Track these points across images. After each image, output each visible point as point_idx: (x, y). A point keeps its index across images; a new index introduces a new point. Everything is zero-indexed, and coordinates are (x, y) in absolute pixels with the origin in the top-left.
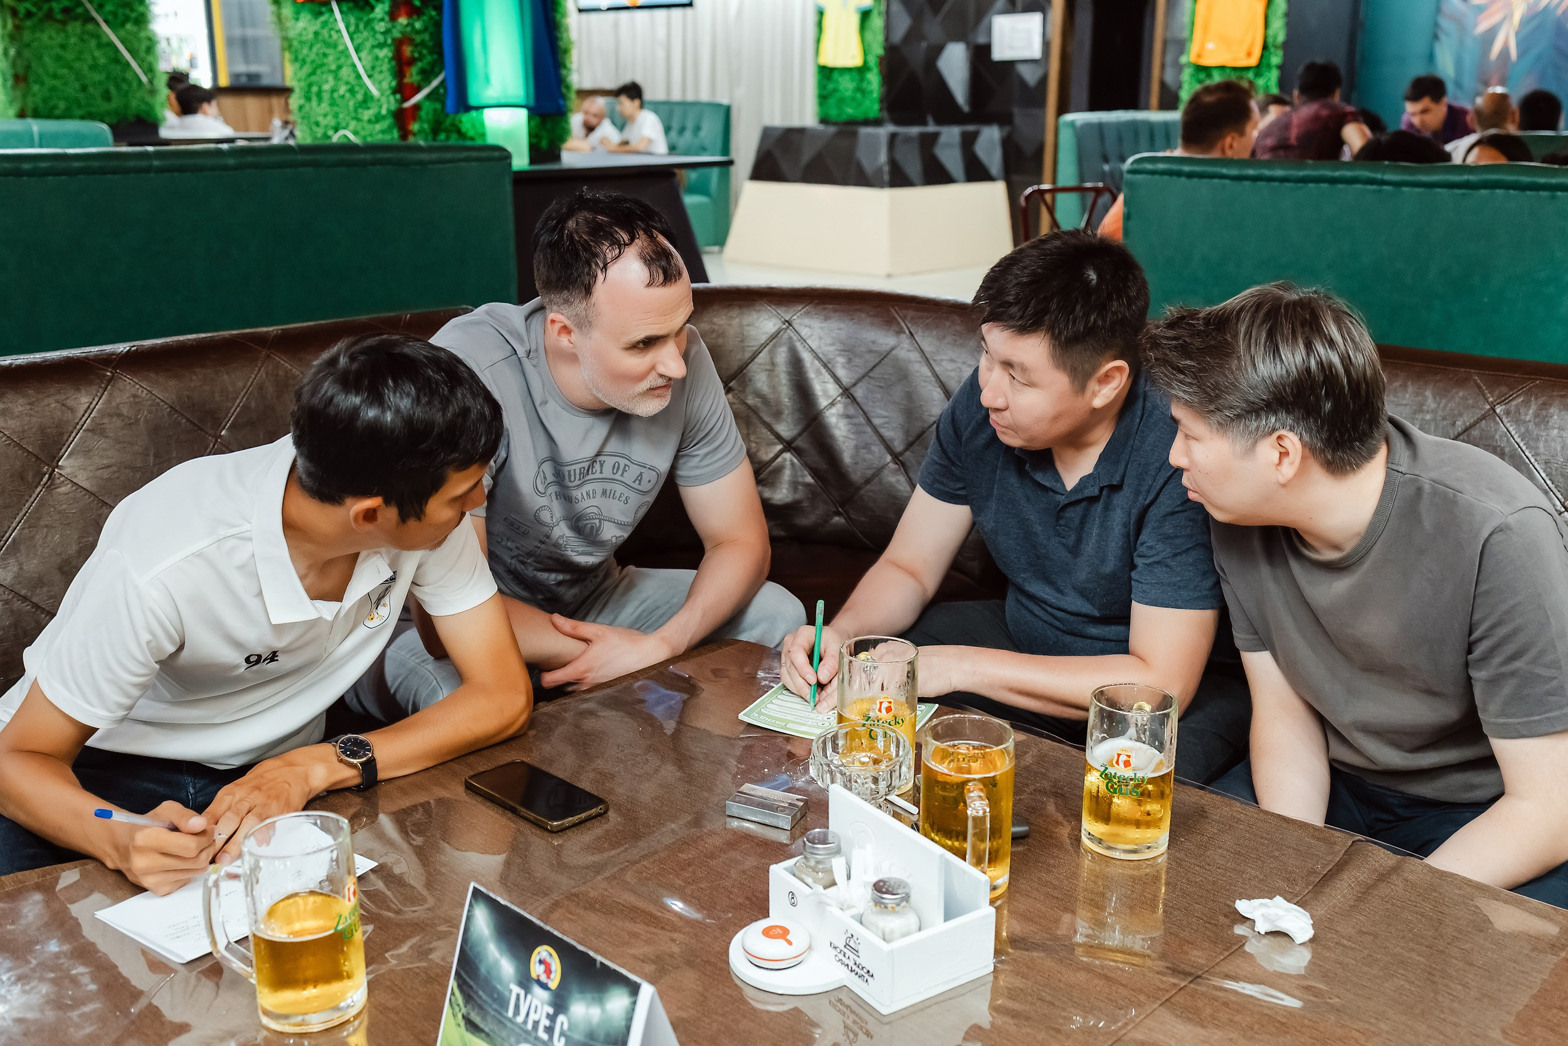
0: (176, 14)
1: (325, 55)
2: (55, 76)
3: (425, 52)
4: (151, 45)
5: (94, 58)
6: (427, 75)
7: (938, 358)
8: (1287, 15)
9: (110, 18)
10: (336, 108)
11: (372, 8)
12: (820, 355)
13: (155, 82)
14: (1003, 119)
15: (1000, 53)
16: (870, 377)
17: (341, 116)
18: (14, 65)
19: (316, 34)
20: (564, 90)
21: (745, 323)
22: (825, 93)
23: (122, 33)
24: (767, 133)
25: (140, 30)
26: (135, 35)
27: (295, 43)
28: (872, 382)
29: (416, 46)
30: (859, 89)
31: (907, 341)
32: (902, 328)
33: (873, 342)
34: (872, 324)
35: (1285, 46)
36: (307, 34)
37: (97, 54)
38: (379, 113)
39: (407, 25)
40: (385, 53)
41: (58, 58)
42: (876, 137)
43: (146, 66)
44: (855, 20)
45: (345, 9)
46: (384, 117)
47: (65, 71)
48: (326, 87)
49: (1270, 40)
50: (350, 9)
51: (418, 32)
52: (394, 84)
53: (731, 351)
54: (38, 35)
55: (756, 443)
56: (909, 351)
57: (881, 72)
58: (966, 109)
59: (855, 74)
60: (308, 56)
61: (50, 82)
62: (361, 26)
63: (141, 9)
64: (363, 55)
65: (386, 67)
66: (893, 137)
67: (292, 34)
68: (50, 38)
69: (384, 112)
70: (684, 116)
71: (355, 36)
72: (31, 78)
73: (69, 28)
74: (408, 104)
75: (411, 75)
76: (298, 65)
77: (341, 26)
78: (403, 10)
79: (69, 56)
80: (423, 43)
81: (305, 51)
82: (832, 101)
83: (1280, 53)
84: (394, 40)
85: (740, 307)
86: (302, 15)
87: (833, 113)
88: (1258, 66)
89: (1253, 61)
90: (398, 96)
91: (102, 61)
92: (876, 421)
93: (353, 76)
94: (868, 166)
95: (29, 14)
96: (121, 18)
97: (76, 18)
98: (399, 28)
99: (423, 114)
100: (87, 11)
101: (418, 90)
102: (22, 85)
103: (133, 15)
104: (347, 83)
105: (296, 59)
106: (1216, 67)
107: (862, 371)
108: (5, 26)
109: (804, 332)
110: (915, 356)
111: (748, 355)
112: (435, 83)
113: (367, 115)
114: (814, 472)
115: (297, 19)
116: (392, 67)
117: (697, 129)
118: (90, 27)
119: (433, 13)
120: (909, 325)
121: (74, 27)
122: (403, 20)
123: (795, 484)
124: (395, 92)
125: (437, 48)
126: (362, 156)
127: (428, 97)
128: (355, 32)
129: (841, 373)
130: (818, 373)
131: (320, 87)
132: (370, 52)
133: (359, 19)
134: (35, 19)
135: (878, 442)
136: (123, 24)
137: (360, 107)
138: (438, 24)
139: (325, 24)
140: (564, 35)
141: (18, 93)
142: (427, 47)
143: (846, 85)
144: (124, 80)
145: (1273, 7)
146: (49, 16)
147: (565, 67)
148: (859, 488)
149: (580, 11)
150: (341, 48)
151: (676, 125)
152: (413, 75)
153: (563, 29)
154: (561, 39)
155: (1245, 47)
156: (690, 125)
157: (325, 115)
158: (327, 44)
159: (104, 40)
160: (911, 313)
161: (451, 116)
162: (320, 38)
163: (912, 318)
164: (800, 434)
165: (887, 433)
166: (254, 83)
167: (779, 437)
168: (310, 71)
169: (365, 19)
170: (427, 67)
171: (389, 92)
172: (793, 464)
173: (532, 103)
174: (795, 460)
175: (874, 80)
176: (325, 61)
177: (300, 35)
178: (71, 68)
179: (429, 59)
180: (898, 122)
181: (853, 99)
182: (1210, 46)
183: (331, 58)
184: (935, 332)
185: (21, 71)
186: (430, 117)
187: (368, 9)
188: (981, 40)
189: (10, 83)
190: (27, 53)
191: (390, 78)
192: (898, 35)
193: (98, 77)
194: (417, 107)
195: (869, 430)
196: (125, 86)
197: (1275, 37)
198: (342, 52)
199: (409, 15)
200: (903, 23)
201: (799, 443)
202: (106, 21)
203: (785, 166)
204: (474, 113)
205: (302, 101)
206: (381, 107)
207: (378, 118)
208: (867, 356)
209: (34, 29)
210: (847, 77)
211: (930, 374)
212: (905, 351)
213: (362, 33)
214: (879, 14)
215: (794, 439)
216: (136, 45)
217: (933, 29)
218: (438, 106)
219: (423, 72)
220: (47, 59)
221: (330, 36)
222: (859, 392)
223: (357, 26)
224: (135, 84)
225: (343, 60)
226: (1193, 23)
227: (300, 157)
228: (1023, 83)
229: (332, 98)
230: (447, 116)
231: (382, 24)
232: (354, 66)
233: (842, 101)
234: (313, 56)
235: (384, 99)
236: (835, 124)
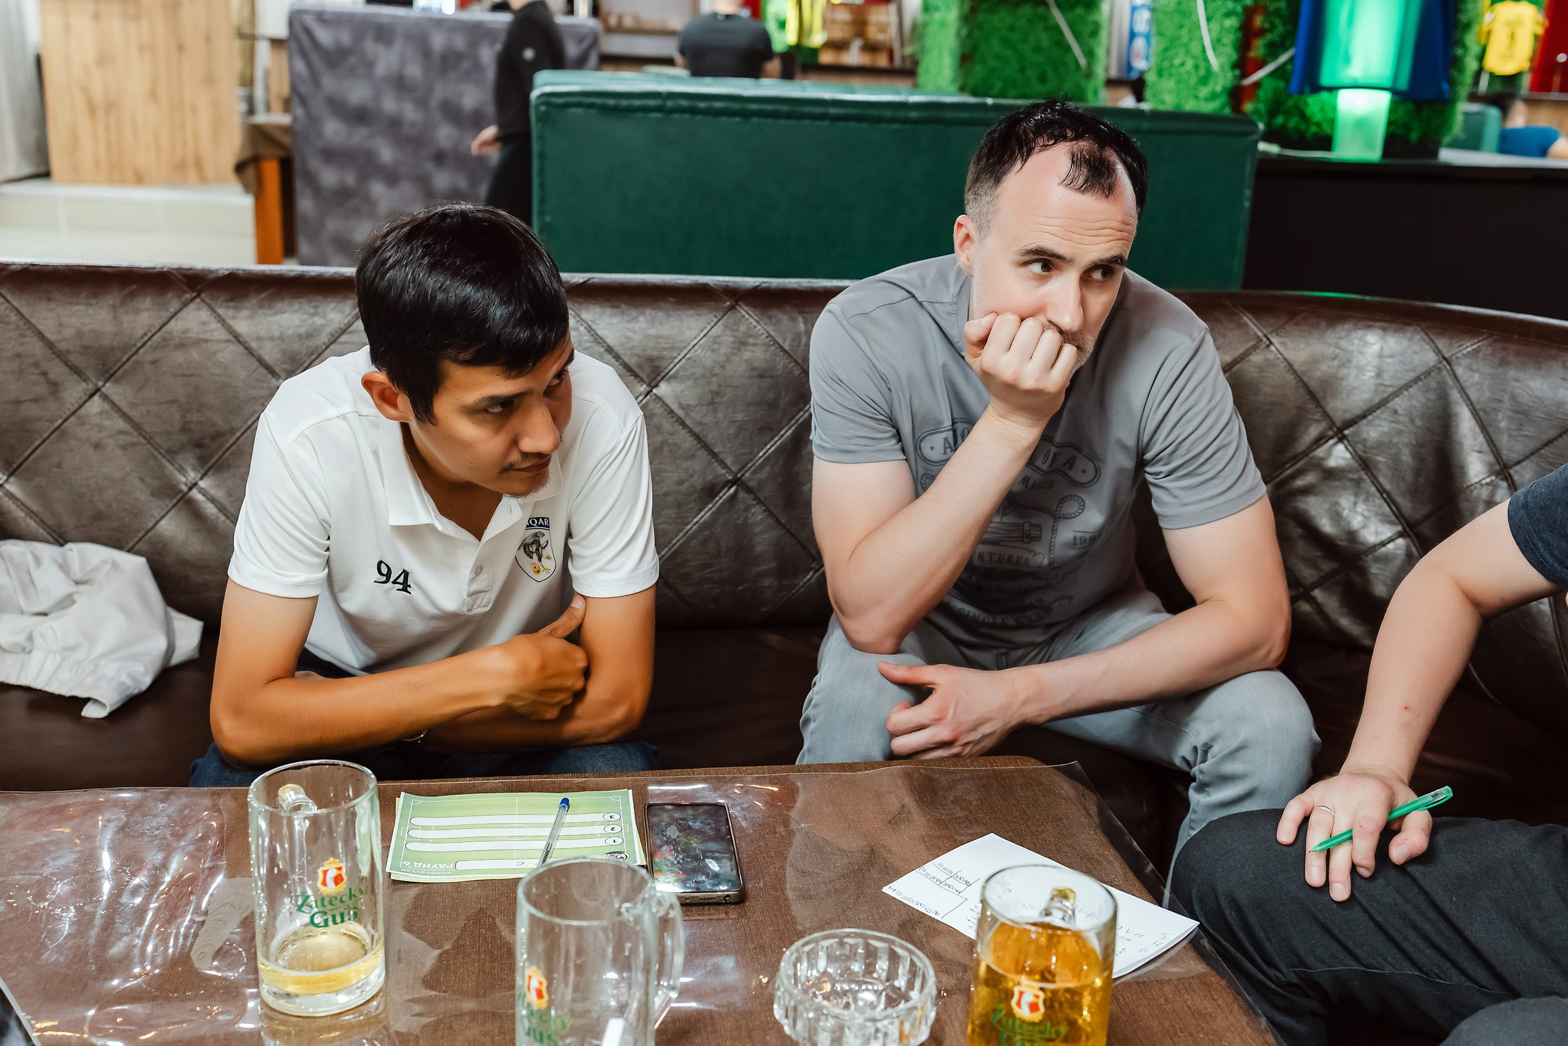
2: (998, 57)
3: (1277, 22)
5: (1038, 41)
6: (1274, 48)
10: (1180, 86)
13: (1093, 67)
17: (1183, 94)
19: (1178, 3)
23: (1071, 15)
26: (1084, 18)
29: (1268, 15)
37: (1039, 38)
38: (1214, 91)
40: (1233, 23)
41: (1005, 39)
43: (1087, 48)
46: (1217, 96)
47: (1008, 53)
48: (1177, 62)
52: (1236, 57)
54: (990, 16)
60: (1168, 28)
61: (993, 63)
65: (1231, 39)
67: (1159, 5)
68: (1002, 20)
69: (1219, 89)
71: (1209, 5)
72: (976, 58)
73: (1020, 10)
74: (1248, 81)
75: (1257, 48)
76: (1159, 39)
79: (1015, 37)
80: (1277, 11)
84: (1245, 8)
90: (1237, 73)
91: (1045, 44)
93: (1200, 48)
99: (1261, 93)
101: (1261, 64)
102: (966, 66)
104: (1194, 58)
105: (1159, 33)
108: (961, 8)
112: (1284, 58)
113: (1202, 93)
116: (1237, 40)
118: (1040, 9)
121: (1026, 10)
124: (1235, 67)
125: (1292, 18)
127: (1272, 74)
128: (1208, 2)
131: (1172, 62)
132: (1219, 22)
134: (990, 3)
136: (1073, 7)
137: (1199, 84)
142: (1281, 16)
144: (1062, 65)
150: (1195, 18)
152: (1259, 48)
157: (1170, 94)
158: (1185, 14)
159: (1052, 24)
161: (1295, 97)
162: (1181, 7)
168: (1167, 45)
170: (1277, 39)
171: (1228, 67)
176: (1181, 33)
178: (1015, 49)
179: (1281, 30)
183: (1185, 30)
185: (969, 49)
186: (1270, 96)
189: (957, 63)
190: (977, 34)
191: (1233, 50)
193: (1038, 59)
194: (1257, 85)
196: (1061, 69)
198: (1195, 24)
202: (1057, 4)
204: (1324, 95)
205: (1157, 78)
206: (1219, 83)
207: (1213, 96)
209: (987, 10)
216: (1083, 27)
218: (1281, 84)
219: (1271, 44)
220: (994, 40)
221: (1188, 6)
224: (1073, 69)
225: (1195, 32)
229: (1179, 73)
230: (1290, 96)
232: (1203, 38)
234: (1172, 29)
235: (1221, 75)
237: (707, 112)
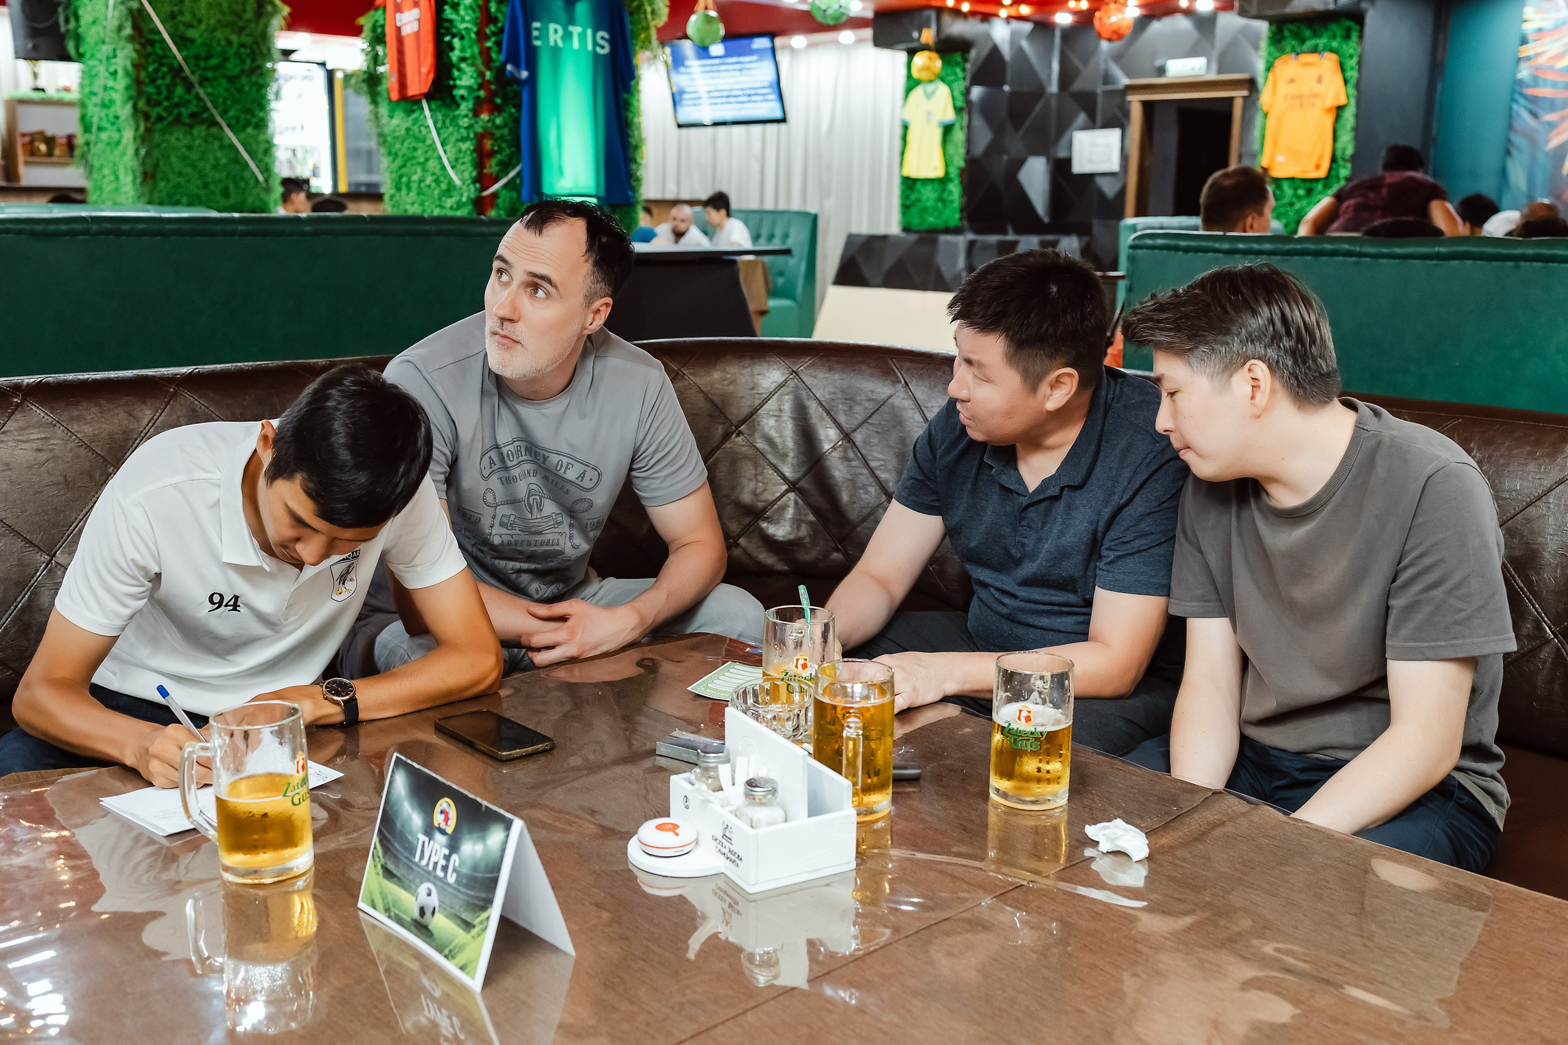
0: (303, 127)
1: (415, 149)
2: (180, 174)
3: (504, 145)
4: (268, 148)
5: (216, 159)
6: (505, 167)
7: (929, 405)
8: (1355, 129)
9: (233, 122)
10: (422, 197)
11: (458, 106)
12: (824, 403)
13: (271, 180)
14: (1082, 229)
15: (1080, 166)
16: (869, 424)
17: (427, 204)
18: (143, 164)
19: (408, 129)
20: (634, 184)
21: (756, 373)
22: (908, 203)
23: (243, 136)
24: (851, 239)
25: (258, 134)
26: (255, 138)
27: (389, 139)
28: (871, 427)
29: (496, 140)
30: (941, 199)
31: (902, 390)
32: (898, 378)
33: (872, 391)
34: (872, 375)
35: (1354, 159)
36: (400, 131)
37: (219, 154)
38: (460, 200)
39: (488, 121)
40: (468, 146)
41: (184, 158)
42: (955, 245)
43: (263, 165)
44: (938, 134)
45: (433, 107)
46: (464, 205)
47: (189, 170)
48: (415, 178)
49: (1339, 153)
50: (438, 107)
51: (498, 127)
52: (474, 174)
53: (742, 397)
54: (167, 137)
55: (763, 483)
56: (904, 399)
57: (961, 182)
58: (1046, 220)
59: (937, 185)
60: (400, 150)
61: (175, 179)
62: (448, 122)
63: (261, 115)
64: (448, 148)
65: (468, 159)
66: (971, 245)
67: (386, 130)
68: (178, 139)
69: (464, 199)
70: (774, 225)
71: (442, 131)
72: (159, 176)
73: (195, 131)
74: (487, 193)
75: (491, 166)
76: (391, 158)
77: (430, 122)
78: (485, 106)
79: (194, 156)
80: (502, 137)
81: (398, 146)
82: (914, 211)
83: (1349, 165)
84: (476, 134)
85: (752, 358)
86: (396, 113)
87: (915, 221)
88: (1327, 178)
89: (1322, 173)
90: (478, 185)
91: (224, 161)
92: (873, 464)
93: (439, 167)
94: (947, 273)
95: (160, 118)
96: (242, 123)
97: (202, 122)
98: (481, 123)
99: (500, 202)
100: (212, 116)
101: (496, 180)
102: (150, 182)
103: (254, 120)
104: (433, 174)
105: (389, 154)
106: (1287, 179)
107: (860, 417)
108: (137, 129)
109: (808, 380)
110: (908, 403)
111: (758, 402)
112: (512, 174)
113: (449, 202)
114: (816, 511)
115: (391, 117)
116: (473, 159)
117: (786, 236)
118: (214, 130)
119: (513, 110)
120: (905, 376)
121: (200, 130)
122: (485, 117)
123: (797, 522)
124: (475, 181)
125: (516, 143)
126: (427, 227)
127: (505, 186)
128: (441, 128)
129: (842, 419)
130: (822, 418)
131: (409, 178)
132: (454, 145)
133: (446, 116)
134: (165, 123)
135: (874, 484)
136: (244, 128)
137: (444, 195)
138: (517, 121)
139: (416, 121)
140: (636, 133)
141: (146, 189)
142: (506, 141)
143: (928, 195)
144: (242, 179)
145: (1342, 122)
146: (178, 120)
147: (636, 162)
148: (856, 526)
149: (680, 126)
150: (429, 142)
151: (765, 233)
152: (492, 167)
153: (634, 127)
154: (633, 136)
155: (1314, 160)
156: (778, 233)
157: (413, 204)
158: (417, 139)
159: (226, 142)
160: (908, 365)
162: (411, 133)
163: (908, 370)
164: (804, 476)
165: (883, 476)
166: (373, 190)
167: (784, 477)
168: (401, 163)
169: (451, 115)
170: (504, 159)
171: (469, 182)
172: (796, 503)
173: (602, 193)
174: (800, 501)
175: (955, 190)
176: (415, 154)
177: (394, 131)
178: (195, 167)
179: (507, 151)
180: (977, 231)
181: (935, 208)
182: (1280, 159)
183: (420, 152)
184: (927, 382)
185: (149, 169)
186: (507, 204)
187: (454, 106)
188: (1062, 154)
189: (139, 180)
190: (156, 153)
191: (471, 169)
192: (980, 148)
193: (218, 176)
194: (495, 195)
195: (865, 471)
196: (243, 185)
197: (1344, 150)
198: (430, 146)
199: (491, 113)
200: (984, 136)
201: (802, 484)
202: (229, 125)
203: (867, 271)
205: (393, 191)
206: (462, 195)
207: (459, 205)
208: (867, 404)
209: (163, 131)
210: (929, 187)
211: (921, 420)
212: (901, 401)
213: (447, 128)
214: (962, 128)
215: (798, 480)
216: (254, 147)
217: (1015, 143)
218: (514, 195)
219: (501, 163)
220: (173, 159)
221: (420, 131)
222: (858, 437)
223: (444, 122)
224: (252, 182)
225: (430, 153)
226: (1263, 137)
227: (370, 226)
228: (1101, 194)
229: (419, 187)
231: (466, 120)
232: (440, 158)
233: (924, 210)
234: (404, 150)
235: (465, 188)
236: (917, 232)
237: (129, 234)
